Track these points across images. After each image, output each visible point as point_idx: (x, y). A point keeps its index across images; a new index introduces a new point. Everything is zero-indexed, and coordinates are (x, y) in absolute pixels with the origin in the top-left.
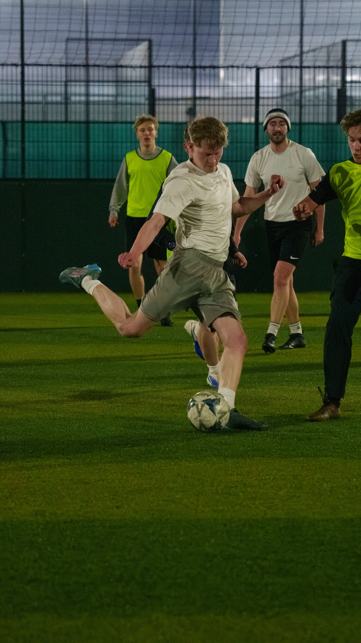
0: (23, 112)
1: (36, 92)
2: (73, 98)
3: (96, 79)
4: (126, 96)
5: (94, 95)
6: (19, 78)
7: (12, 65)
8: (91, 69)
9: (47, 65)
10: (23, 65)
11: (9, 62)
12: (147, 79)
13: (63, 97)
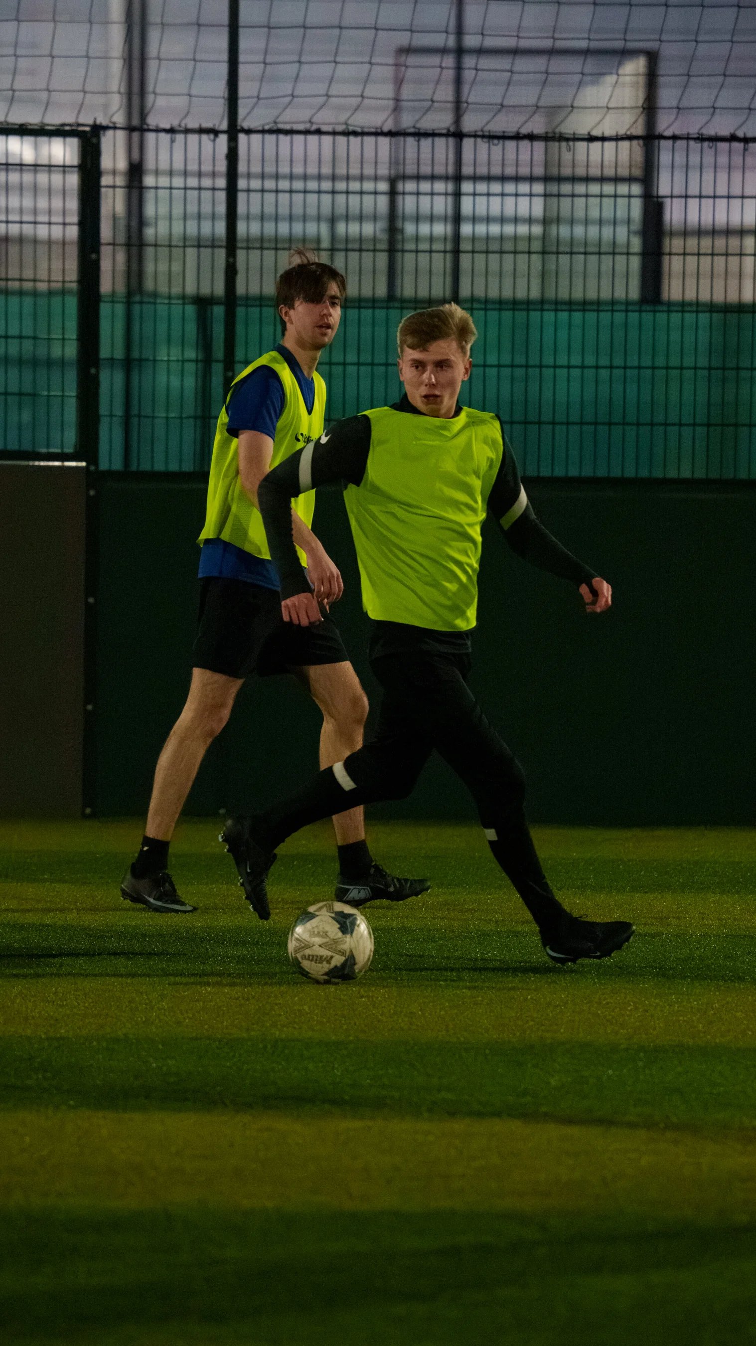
0: (231, 272)
1: (312, 211)
2: (410, 229)
3: (482, 170)
4: (587, 222)
5: (474, 220)
6: (222, 166)
7: (201, 131)
8: (468, 143)
9: (307, 132)
10: (234, 131)
11: (193, 124)
12: (638, 172)
13: (382, 225)
